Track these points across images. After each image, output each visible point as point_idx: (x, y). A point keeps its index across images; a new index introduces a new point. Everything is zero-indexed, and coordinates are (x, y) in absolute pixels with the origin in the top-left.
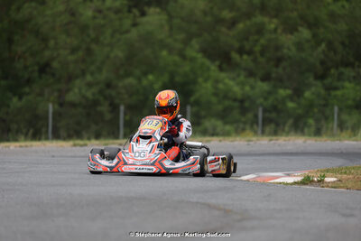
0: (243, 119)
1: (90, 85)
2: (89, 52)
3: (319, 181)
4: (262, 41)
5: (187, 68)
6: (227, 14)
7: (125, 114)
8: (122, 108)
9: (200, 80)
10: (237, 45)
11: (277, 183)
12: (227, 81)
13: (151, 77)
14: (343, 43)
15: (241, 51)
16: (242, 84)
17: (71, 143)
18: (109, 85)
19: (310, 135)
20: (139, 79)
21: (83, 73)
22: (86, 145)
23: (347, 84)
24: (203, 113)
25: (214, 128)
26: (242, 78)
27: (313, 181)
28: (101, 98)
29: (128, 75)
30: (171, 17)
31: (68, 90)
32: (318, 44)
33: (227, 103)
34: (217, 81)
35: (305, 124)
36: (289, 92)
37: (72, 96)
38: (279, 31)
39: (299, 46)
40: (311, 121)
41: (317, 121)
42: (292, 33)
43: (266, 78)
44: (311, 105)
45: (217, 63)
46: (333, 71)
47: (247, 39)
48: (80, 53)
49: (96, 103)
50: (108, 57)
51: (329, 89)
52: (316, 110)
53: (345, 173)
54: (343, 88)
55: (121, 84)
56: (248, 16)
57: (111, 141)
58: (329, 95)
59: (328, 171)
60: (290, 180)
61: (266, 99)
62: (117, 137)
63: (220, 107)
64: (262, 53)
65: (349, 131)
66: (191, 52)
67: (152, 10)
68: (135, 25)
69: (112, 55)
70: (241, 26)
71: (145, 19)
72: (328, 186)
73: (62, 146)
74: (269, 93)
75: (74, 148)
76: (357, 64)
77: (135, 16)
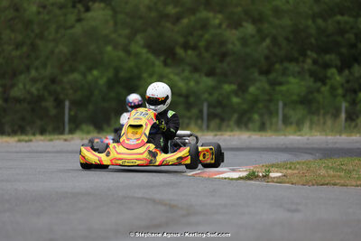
0: (188, 114)
1: (34, 81)
2: (33, 47)
3: (264, 176)
4: (207, 36)
5: (131, 63)
6: (171, 10)
7: (70, 109)
8: (67, 103)
9: (145, 75)
10: (181, 40)
11: (222, 178)
12: (172, 76)
13: (95, 73)
14: (287, 39)
15: (186, 46)
16: (187, 80)
17: (16, 138)
18: (53, 81)
19: (254, 131)
20: (84, 75)
21: (28, 69)
22: (31, 141)
23: (292, 80)
26: (186, 73)
27: (258, 176)
28: (46, 94)
29: (72, 70)
30: (115, 12)
31: (13, 86)
32: (263, 39)
34: (161, 77)
35: (250, 120)
36: (234, 87)
37: (16, 92)
38: (224, 26)
39: (244, 41)
41: (261, 115)
42: (236, 28)
43: (210, 73)
44: (256, 101)
45: (162, 58)
46: (277, 66)
47: (191, 34)
48: (25, 49)
49: (40, 98)
50: (52, 52)
51: (274, 84)
52: (260, 105)
53: (290, 168)
54: (288, 83)
55: (65, 80)
56: (193, 11)
57: (56, 137)
58: (274, 90)
59: (273, 166)
60: (235, 175)
61: (211, 94)
62: (62, 133)
64: (207, 48)
65: (294, 127)
66: (135, 48)
67: (96, 5)
68: (79, 20)
69: (57, 50)
70: (185, 21)
71: (89, 15)
72: (273, 182)
73: (7, 142)
74: (214, 88)
75: (19, 144)
76: (301, 59)
77: (79, 11)
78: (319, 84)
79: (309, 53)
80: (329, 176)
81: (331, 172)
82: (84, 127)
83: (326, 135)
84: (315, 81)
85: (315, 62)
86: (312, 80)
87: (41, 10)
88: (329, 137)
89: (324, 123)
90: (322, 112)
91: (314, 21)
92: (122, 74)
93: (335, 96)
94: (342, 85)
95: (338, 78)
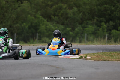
2: (4, 14)
3: (85, 58)
4: (61, 12)
5: (37, 21)
6: (50, 3)
7: (16, 36)
8: (15, 34)
9: (41, 25)
10: (53, 13)
11: (71, 58)
12: (50, 25)
13: (25, 24)
14: (88, 13)
15: (54, 15)
16: (55, 26)
18: (11, 26)
20: (21, 25)
21: (2, 22)
23: (90, 26)
24: (42, 36)
25: (46, 41)
26: (55, 24)
27: (83, 58)
29: (17, 23)
30: (31, 4)
32: (80, 13)
33: (50, 32)
34: (47, 25)
35: (76, 39)
36: (70, 29)
38: (67, 8)
39: (74, 14)
40: (78, 38)
41: (80, 38)
42: (71, 9)
43: (63, 24)
44: (78, 33)
45: (47, 19)
46: (85, 22)
47: (56, 11)
48: (1, 16)
50: (10, 17)
52: (79, 35)
53: (93, 55)
54: (88, 27)
56: (57, 3)
58: (84, 30)
61: (63, 31)
63: (48, 34)
64: (61, 16)
66: (38, 16)
67: (25, 1)
68: (19, 6)
69: (12, 16)
70: (54, 7)
71: (22, 5)
72: (88, 60)
74: (64, 29)
76: (93, 19)
77: (19, 4)
78: (99, 28)
79: (95, 17)
80: (106, 58)
81: (107, 57)
82: (21, 42)
83: (103, 44)
84: (97, 27)
85: (97, 20)
86: (96, 26)
87: (6, 3)
88: (104, 45)
89: (101, 41)
90: (99, 37)
91: (97, 7)
92: (33, 24)
93: (104, 32)
94: (106, 28)
95: (105, 26)
